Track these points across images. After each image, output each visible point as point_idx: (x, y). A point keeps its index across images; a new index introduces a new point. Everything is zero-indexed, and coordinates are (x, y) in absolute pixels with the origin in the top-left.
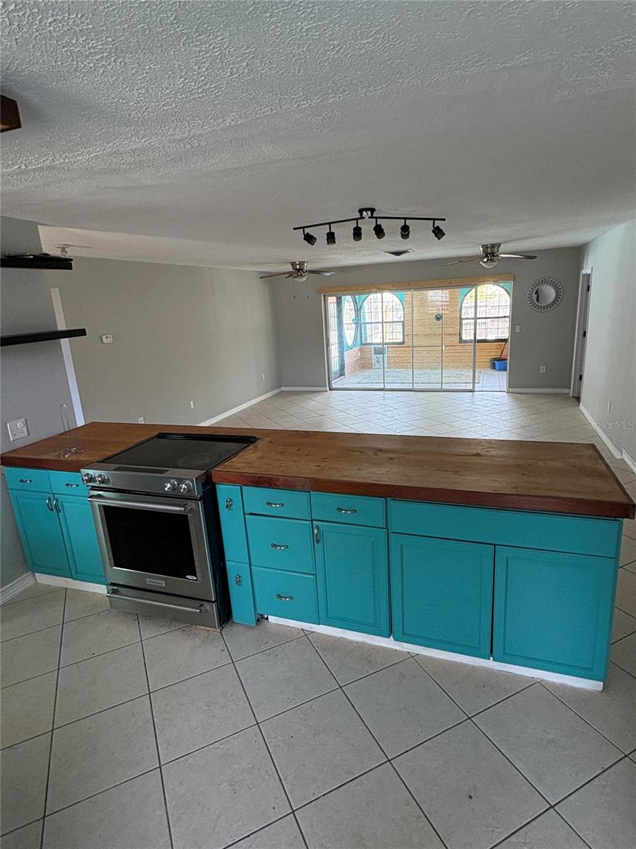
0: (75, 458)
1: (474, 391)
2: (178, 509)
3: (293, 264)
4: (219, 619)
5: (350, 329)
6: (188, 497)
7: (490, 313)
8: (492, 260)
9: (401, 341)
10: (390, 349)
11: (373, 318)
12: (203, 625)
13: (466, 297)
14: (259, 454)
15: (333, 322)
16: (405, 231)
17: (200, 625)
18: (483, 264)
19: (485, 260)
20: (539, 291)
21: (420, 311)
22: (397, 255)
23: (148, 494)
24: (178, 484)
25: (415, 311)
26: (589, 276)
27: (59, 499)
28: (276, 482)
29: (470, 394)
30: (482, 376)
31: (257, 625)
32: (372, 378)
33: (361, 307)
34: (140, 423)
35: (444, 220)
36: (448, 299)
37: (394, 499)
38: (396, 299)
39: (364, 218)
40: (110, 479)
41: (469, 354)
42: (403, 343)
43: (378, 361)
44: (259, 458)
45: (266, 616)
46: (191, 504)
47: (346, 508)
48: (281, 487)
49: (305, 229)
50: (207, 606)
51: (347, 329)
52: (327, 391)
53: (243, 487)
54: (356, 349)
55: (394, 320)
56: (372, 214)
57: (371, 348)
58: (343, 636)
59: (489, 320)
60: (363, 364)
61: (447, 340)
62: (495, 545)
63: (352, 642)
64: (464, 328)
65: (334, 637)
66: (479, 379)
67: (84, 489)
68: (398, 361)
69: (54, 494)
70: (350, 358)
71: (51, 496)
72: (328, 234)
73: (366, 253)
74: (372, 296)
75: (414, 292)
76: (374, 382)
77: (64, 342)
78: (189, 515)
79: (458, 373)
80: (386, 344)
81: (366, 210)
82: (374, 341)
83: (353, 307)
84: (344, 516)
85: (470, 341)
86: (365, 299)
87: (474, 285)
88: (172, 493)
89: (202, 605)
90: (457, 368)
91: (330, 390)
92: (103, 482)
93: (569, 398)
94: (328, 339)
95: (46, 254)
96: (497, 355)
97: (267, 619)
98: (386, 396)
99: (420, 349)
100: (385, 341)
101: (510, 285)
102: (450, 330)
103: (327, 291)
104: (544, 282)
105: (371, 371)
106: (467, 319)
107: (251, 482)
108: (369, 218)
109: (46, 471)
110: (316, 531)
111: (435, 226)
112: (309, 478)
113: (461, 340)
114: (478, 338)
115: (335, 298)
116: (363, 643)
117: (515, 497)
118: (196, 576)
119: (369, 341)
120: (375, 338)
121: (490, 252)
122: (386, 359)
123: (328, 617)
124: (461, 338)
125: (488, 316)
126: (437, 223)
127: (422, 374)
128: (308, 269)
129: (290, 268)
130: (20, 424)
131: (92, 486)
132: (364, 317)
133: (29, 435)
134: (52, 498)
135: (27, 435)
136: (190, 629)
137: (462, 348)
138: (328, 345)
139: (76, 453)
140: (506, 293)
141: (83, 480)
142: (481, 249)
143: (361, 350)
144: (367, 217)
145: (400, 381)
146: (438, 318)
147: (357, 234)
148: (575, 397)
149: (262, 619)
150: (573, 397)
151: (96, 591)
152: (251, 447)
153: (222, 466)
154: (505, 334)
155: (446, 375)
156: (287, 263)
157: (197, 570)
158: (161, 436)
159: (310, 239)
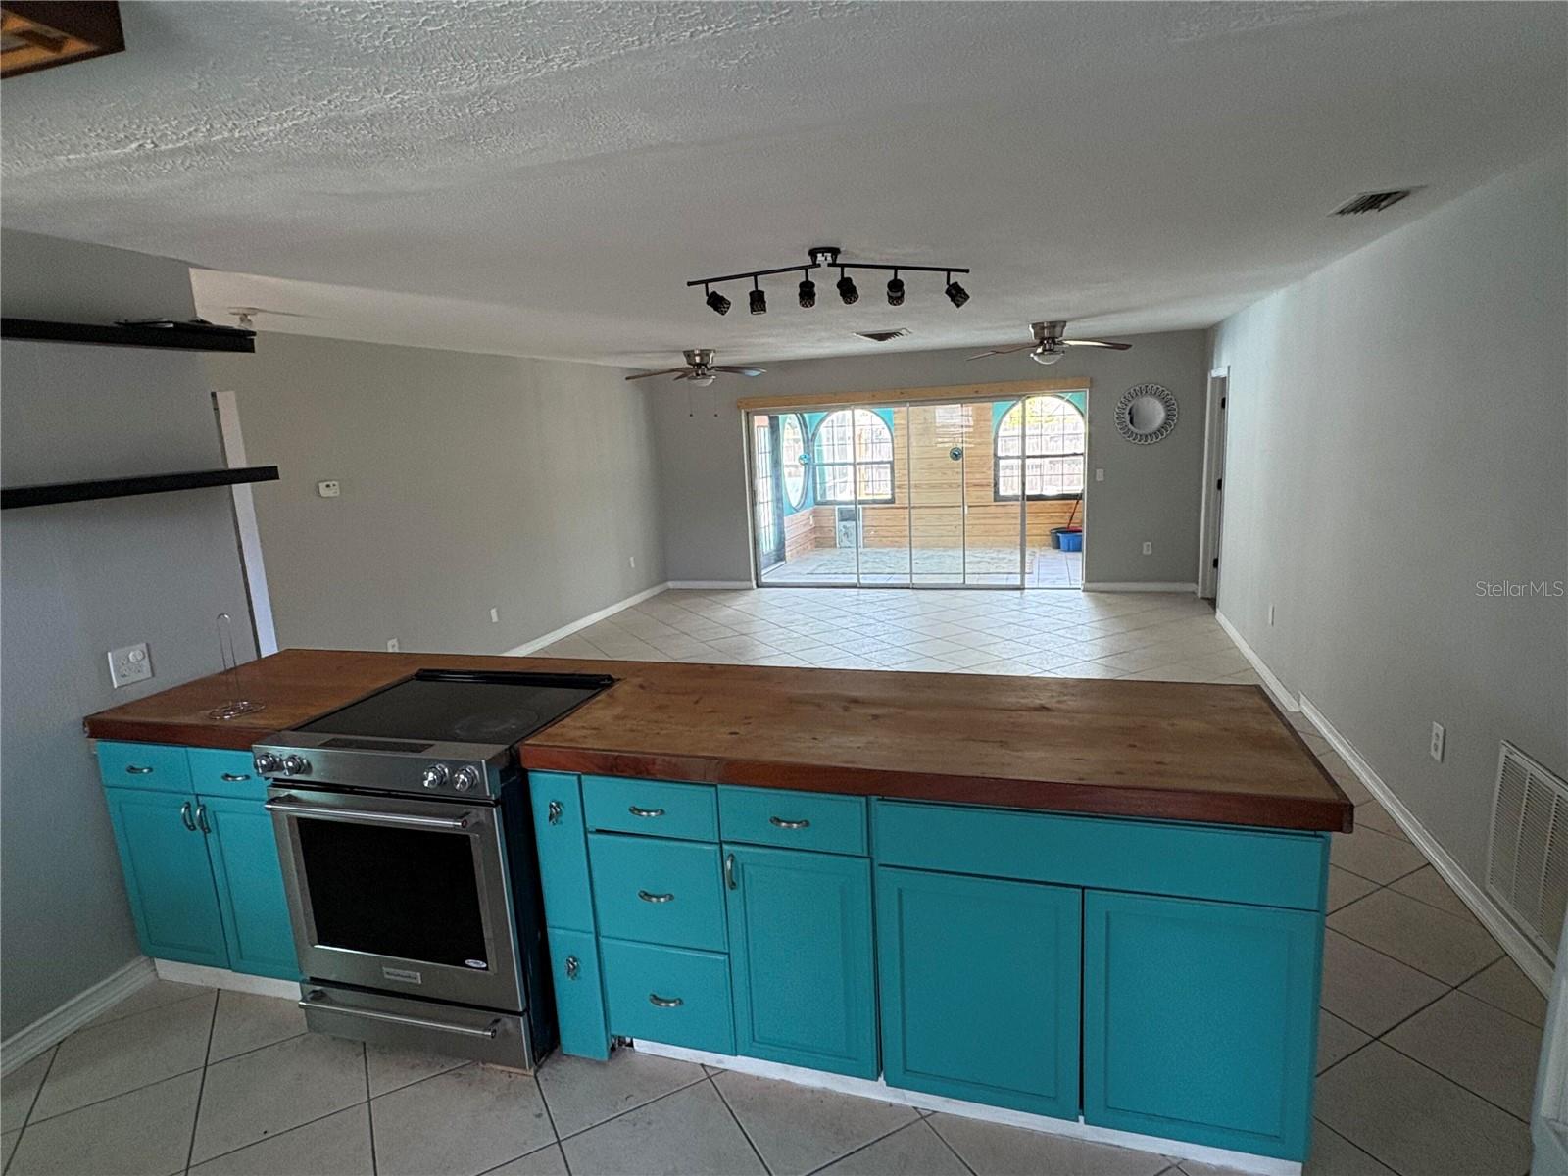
0: (246, 721)
1: (1024, 589)
2: (449, 823)
3: (689, 354)
4: (533, 1047)
5: (796, 476)
6: (471, 800)
7: (1047, 448)
8: (1051, 350)
9: (889, 497)
10: (869, 512)
11: (837, 456)
12: (497, 1064)
13: (1004, 420)
14: (618, 710)
15: (763, 462)
16: (896, 291)
17: (491, 1062)
18: (1036, 358)
19: (1039, 350)
20: (1134, 410)
21: (921, 444)
22: (880, 340)
23: (389, 794)
24: (452, 773)
25: (914, 443)
26: (1223, 381)
27: (208, 807)
28: (650, 767)
29: (1017, 593)
30: (1036, 562)
31: (610, 1058)
32: (835, 564)
33: (814, 435)
34: (390, 650)
35: (967, 271)
36: (972, 424)
37: (883, 799)
38: (877, 420)
39: (819, 265)
40: (312, 764)
41: (1014, 522)
42: (892, 501)
43: (846, 534)
44: (618, 718)
45: (628, 1040)
46: (478, 814)
47: (789, 818)
48: (658, 777)
49: (710, 285)
50: (508, 1022)
51: (790, 475)
52: (751, 589)
53: (583, 777)
54: (806, 511)
55: (875, 459)
56: (834, 259)
57: (834, 510)
58: (787, 1079)
59: (1047, 460)
60: (820, 539)
61: (973, 495)
62: (1083, 888)
63: (802, 1090)
64: (1001, 474)
65: (766, 1079)
66: (1031, 567)
67: (261, 786)
68: (882, 533)
69: (197, 795)
70: (796, 526)
71: (192, 799)
72: (751, 294)
73: (823, 334)
74: (836, 416)
75: (911, 408)
76: (840, 571)
77: (242, 492)
78: (472, 835)
79: (994, 555)
80: (861, 502)
81: (824, 250)
82: (840, 497)
83: (800, 437)
84: (784, 834)
85: (1015, 498)
86: (822, 421)
87: (1020, 396)
88: (440, 791)
89: (497, 1021)
90: (991, 547)
91: (758, 586)
92: (298, 769)
93: (1195, 600)
94: (753, 494)
95: (202, 322)
96: (1063, 523)
97: (631, 1044)
98: (862, 597)
99: (922, 511)
100: (859, 498)
101: (1083, 397)
102: (978, 478)
103: (752, 404)
104: (1145, 391)
105: (833, 550)
106: (1008, 457)
107: (600, 768)
108: (829, 265)
109: (183, 749)
110: (729, 864)
111: (951, 282)
112: (716, 758)
113: (997, 497)
114: (1028, 492)
115: (766, 417)
116: (825, 1092)
117: (1122, 791)
118: (485, 961)
119: (830, 497)
120: (841, 492)
121: (1048, 336)
122: (861, 530)
123: (754, 1040)
124: (996, 492)
125: (1044, 453)
126: (955, 278)
127: (928, 558)
128: (716, 364)
129: (681, 362)
130: (135, 654)
131: (276, 780)
132: (820, 452)
133: (153, 675)
134: (194, 803)
135: (150, 675)
136: (472, 1072)
137: (1000, 509)
138: (753, 504)
139: (248, 711)
140: (1076, 412)
141: (256, 767)
142: (1032, 331)
143: (816, 514)
144: (824, 265)
145: (888, 571)
146: (956, 455)
147: (807, 294)
148: (1208, 599)
149: (620, 1045)
150: (1203, 598)
151: (281, 994)
152: (602, 696)
153: (539, 736)
154: (1078, 486)
155: (972, 559)
156: (679, 351)
157: (490, 948)
158: (426, 676)
159: (717, 302)
